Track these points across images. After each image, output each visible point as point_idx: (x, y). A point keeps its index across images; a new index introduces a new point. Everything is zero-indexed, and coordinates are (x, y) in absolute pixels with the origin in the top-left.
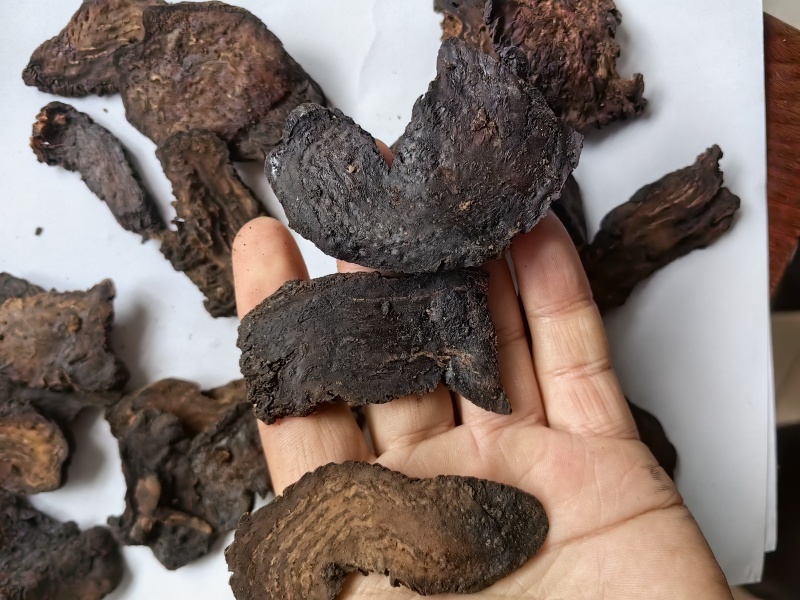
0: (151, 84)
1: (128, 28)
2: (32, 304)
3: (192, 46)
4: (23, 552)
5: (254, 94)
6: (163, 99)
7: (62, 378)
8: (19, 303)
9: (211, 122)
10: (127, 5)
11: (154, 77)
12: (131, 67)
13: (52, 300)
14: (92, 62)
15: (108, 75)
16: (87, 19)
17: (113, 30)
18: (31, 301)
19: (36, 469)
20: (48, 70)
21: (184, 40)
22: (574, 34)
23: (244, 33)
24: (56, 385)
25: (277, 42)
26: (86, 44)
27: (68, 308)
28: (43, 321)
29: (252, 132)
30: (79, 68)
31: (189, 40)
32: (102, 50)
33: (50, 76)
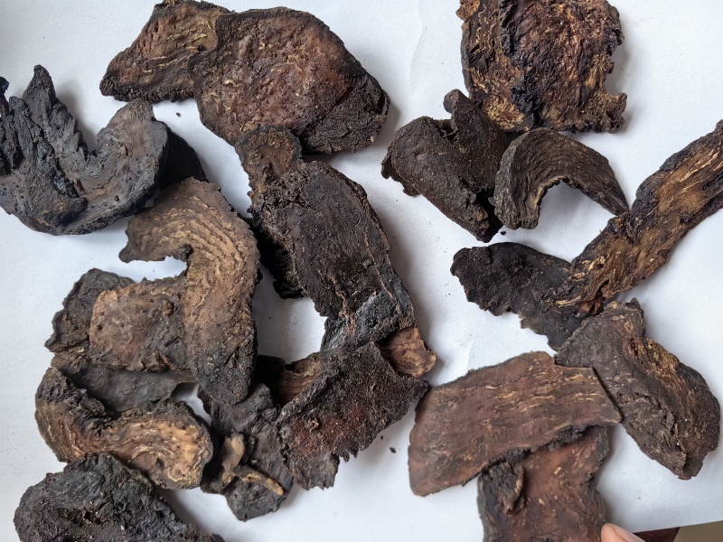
0: (224, 88)
1: (196, 36)
2: (126, 295)
3: (261, 51)
5: (320, 91)
6: (236, 101)
7: (159, 359)
8: (114, 294)
9: (282, 118)
10: (193, 15)
11: (227, 82)
12: (205, 73)
13: (144, 288)
14: (164, 70)
15: (179, 82)
16: (156, 30)
17: (182, 39)
18: (126, 293)
20: (123, 80)
21: (255, 46)
23: (309, 36)
24: (154, 366)
25: (339, 43)
26: (157, 53)
27: (160, 294)
28: (138, 309)
29: (319, 127)
30: (153, 76)
31: (259, 45)
32: (172, 59)
33: (125, 85)
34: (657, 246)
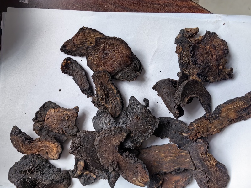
0: (95, 57)
1: (90, 39)
2: (57, 111)
3: (107, 48)
4: (46, 174)
5: (122, 63)
6: (98, 61)
7: (63, 131)
8: (54, 110)
9: (110, 69)
10: (90, 33)
11: (96, 55)
12: (90, 52)
13: (62, 110)
14: (79, 47)
15: (83, 51)
16: (79, 35)
17: (86, 39)
18: (57, 110)
19: (52, 154)
20: (67, 48)
21: (106, 47)
22: (214, 57)
23: (122, 47)
24: (61, 133)
25: (130, 50)
26: (78, 42)
27: (66, 113)
28: (59, 116)
29: (120, 73)
30: (76, 48)
31: (107, 47)
32: (82, 45)
33: (67, 50)
34: (218, 126)
